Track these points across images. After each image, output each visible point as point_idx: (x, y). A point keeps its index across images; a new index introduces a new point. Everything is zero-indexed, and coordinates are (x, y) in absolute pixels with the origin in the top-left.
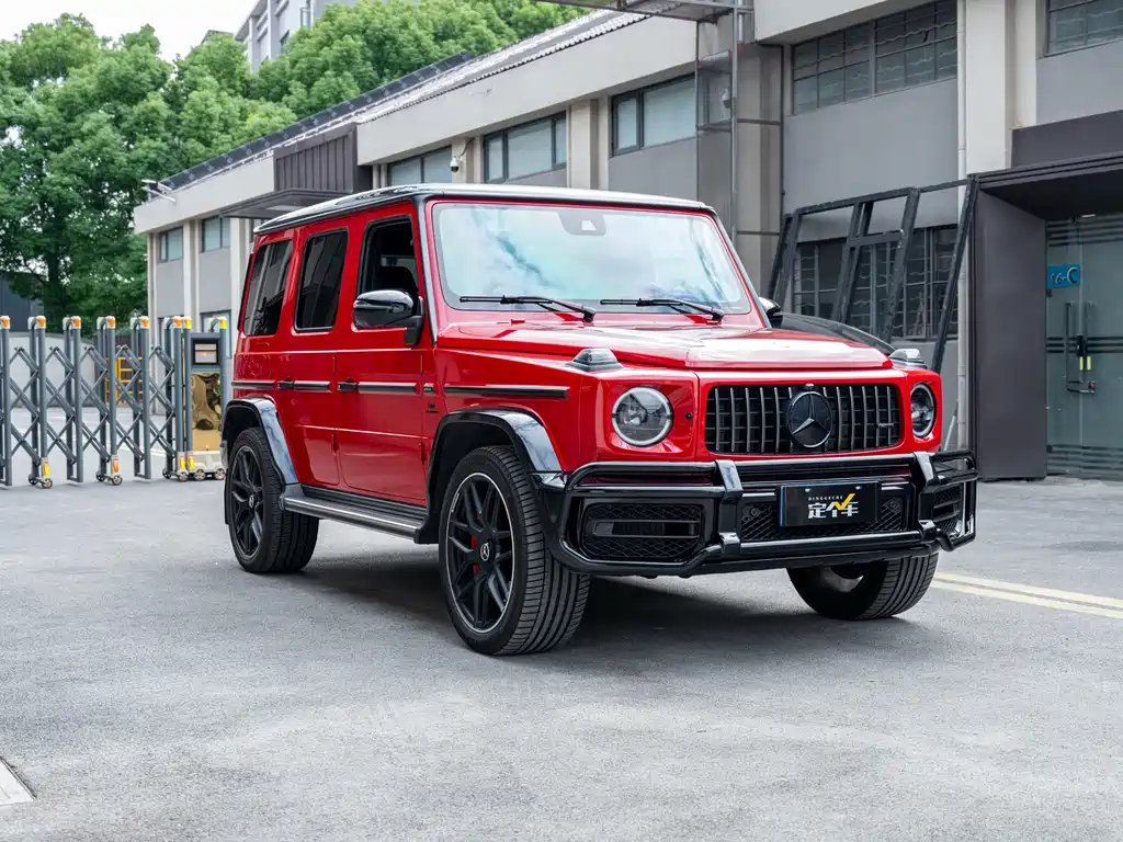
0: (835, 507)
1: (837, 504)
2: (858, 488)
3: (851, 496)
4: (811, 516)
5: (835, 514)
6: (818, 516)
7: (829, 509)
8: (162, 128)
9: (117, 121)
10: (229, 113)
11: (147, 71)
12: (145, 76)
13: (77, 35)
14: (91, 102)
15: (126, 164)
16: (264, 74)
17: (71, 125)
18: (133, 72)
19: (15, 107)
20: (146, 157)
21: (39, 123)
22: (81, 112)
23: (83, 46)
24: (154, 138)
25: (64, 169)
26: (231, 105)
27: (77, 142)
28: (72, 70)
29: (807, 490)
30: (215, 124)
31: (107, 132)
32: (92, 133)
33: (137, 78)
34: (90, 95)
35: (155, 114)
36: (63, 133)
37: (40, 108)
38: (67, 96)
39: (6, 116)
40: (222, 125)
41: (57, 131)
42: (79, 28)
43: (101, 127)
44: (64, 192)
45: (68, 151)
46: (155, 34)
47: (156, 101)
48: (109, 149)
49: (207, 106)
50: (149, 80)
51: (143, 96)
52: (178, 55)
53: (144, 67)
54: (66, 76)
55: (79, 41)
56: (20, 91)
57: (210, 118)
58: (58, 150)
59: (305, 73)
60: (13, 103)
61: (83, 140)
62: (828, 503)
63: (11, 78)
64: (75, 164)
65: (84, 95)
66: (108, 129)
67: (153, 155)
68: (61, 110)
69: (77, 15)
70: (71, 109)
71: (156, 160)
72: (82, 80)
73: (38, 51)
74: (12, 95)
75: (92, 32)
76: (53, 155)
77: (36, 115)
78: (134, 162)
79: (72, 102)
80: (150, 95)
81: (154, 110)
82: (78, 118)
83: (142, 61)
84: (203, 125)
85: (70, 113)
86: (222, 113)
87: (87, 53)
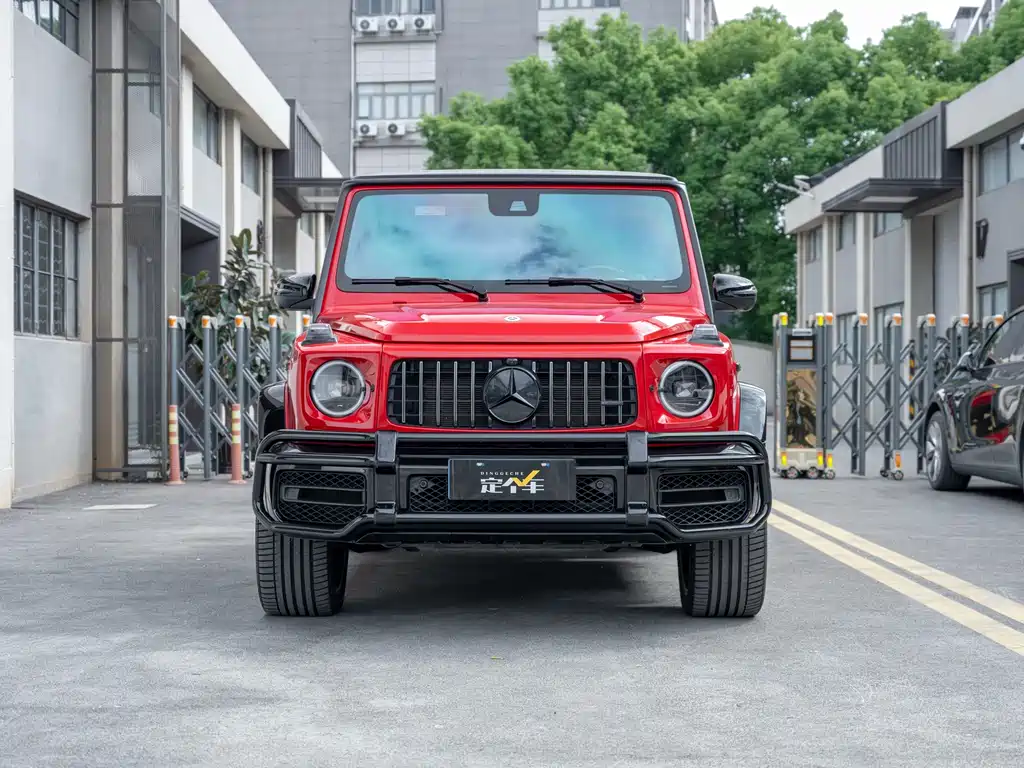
0: (513, 484)
1: (516, 480)
2: (544, 465)
3: (535, 473)
4: (484, 490)
5: (513, 490)
6: (493, 489)
7: (507, 484)
8: (842, 119)
9: (795, 115)
10: (915, 98)
11: (829, 60)
12: (825, 65)
13: (768, 29)
14: (773, 98)
15: (803, 160)
16: (965, 51)
17: (752, 122)
18: (815, 62)
19: (699, 108)
20: (824, 151)
21: (720, 123)
22: (761, 108)
23: (771, 39)
24: (832, 131)
25: (741, 168)
26: (919, 89)
27: (755, 139)
28: (760, 65)
29: (479, 464)
30: (897, 112)
31: (784, 128)
32: (769, 129)
33: (817, 68)
34: (771, 90)
35: (835, 106)
36: (745, 132)
37: (720, 108)
38: (747, 93)
39: (689, 118)
40: (906, 112)
41: (737, 130)
42: (768, 22)
43: (779, 122)
44: (740, 192)
45: (746, 149)
46: (843, 20)
47: (837, 92)
48: (786, 145)
49: (888, 93)
50: (830, 69)
51: (824, 86)
52: (869, 40)
53: (828, 56)
54: (751, 71)
55: (768, 35)
56: (705, 91)
57: (892, 105)
58: (736, 149)
59: (1008, 47)
60: (698, 104)
61: (761, 137)
62: (505, 479)
63: (699, 78)
64: (751, 163)
65: (765, 91)
66: (785, 124)
67: (830, 149)
68: (743, 108)
69: (768, 8)
70: (752, 105)
71: (833, 153)
72: (767, 74)
73: (727, 48)
74: (697, 96)
75: (784, 23)
76: (732, 154)
77: (717, 115)
78: (812, 157)
79: (753, 99)
80: (830, 85)
81: (833, 101)
82: (758, 114)
83: (824, 49)
84: (883, 114)
85: (752, 109)
86: (907, 99)
87: (776, 45)
